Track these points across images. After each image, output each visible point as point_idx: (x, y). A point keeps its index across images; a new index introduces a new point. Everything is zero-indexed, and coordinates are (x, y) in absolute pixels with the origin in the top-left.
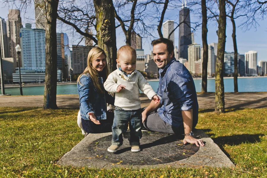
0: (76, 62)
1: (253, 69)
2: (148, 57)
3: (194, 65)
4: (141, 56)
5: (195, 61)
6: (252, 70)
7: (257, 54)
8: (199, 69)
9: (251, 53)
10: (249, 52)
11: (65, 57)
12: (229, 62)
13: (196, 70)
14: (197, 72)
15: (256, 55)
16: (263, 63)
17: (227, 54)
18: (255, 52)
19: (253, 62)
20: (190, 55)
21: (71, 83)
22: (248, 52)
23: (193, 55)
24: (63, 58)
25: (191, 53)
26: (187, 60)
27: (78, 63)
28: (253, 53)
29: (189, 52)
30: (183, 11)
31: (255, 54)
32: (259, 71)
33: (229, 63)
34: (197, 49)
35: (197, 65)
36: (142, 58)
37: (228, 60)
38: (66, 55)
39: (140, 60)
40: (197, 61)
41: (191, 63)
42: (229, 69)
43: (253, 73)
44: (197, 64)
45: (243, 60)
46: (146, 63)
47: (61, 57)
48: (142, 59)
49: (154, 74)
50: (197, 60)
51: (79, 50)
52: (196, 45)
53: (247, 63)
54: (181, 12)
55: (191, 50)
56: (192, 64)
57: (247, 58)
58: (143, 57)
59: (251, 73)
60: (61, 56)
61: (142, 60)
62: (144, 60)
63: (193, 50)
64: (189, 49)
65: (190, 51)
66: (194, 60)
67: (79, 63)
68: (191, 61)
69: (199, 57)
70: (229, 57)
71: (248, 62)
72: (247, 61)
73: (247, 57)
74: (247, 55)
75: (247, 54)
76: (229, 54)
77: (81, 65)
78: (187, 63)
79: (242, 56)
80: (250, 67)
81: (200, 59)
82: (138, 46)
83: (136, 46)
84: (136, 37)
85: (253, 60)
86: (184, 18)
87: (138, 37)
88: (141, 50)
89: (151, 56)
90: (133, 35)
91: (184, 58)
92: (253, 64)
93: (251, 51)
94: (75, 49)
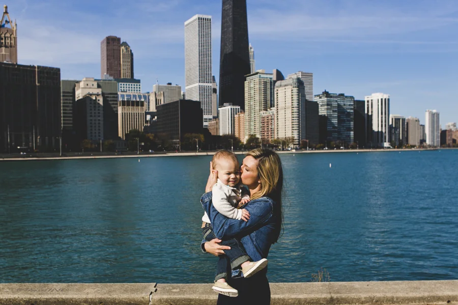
1: (382, 132)
2: (152, 98)
3: (258, 120)
4: (135, 96)
5: (260, 110)
6: (380, 134)
7: (388, 100)
8: (270, 129)
9: (376, 97)
10: (373, 95)
12: (336, 115)
13: (262, 133)
14: (266, 137)
15: (386, 103)
16: (395, 119)
17: (331, 97)
18: (386, 96)
19: (382, 118)
20: (250, 98)
22: (371, 95)
23: (257, 98)
25: (252, 92)
26: (243, 108)
28: (382, 98)
29: (246, 89)
31: (385, 99)
32: (393, 136)
33: (334, 117)
34: (265, 83)
35: (266, 121)
36: (138, 100)
37: (334, 111)
39: (133, 105)
40: (265, 112)
41: (253, 115)
42: (335, 132)
43: (382, 141)
44: (266, 119)
45: (361, 112)
46: (147, 113)
48: (137, 102)
49: (173, 138)
50: (267, 110)
52: (262, 76)
53: (370, 118)
55: (252, 86)
56: (253, 119)
57: (368, 108)
58: (140, 97)
59: (378, 141)
61: (138, 105)
62: (142, 105)
63: (257, 86)
64: (246, 83)
65: (250, 88)
66: (257, 108)
68: (253, 111)
69: (269, 102)
70: (335, 104)
71: (372, 115)
72: (370, 114)
73: (368, 105)
74: (368, 102)
75: (370, 99)
76: (334, 97)
78: (242, 115)
79: (360, 104)
80: (375, 128)
81: (272, 105)
82: (124, 71)
83: (120, 71)
84: (120, 50)
85: (382, 114)
86: (233, 12)
87: (125, 51)
88: (132, 80)
89: (160, 95)
90: (113, 44)
91: (234, 105)
92: (382, 122)
93: (377, 94)
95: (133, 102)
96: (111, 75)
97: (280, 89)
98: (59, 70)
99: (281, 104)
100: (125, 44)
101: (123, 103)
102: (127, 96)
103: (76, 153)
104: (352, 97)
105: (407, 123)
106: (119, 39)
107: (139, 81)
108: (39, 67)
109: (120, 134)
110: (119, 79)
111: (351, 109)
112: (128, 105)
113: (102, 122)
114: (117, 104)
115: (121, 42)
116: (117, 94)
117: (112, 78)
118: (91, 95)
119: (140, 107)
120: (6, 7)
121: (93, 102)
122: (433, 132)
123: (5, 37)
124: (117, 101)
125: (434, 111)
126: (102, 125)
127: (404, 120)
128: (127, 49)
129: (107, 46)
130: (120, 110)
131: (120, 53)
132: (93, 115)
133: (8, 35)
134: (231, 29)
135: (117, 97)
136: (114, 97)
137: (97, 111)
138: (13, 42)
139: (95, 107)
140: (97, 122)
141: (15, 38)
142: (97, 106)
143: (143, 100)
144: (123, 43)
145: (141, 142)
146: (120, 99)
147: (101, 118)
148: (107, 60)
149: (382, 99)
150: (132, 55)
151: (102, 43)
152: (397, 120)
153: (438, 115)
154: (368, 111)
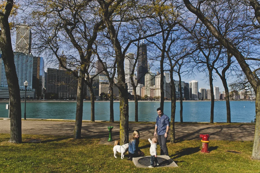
0: (50, 83)
1: (195, 94)
3: (149, 90)
5: (150, 86)
7: (198, 82)
8: (153, 93)
9: (193, 82)
10: (192, 81)
11: (40, 77)
12: (177, 88)
13: (151, 94)
14: (152, 96)
15: (197, 84)
17: (176, 82)
18: (197, 81)
19: (195, 89)
20: (147, 82)
21: (44, 101)
23: (149, 82)
24: (38, 79)
25: (147, 80)
26: (144, 85)
29: (145, 79)
30: (141, 46)
32: (200, 96)
34: (152, 76)
36: (107, 82)
38: (41, 76)
40: (152, 87)
41: (147, 88)
42: (177, 94)
43: (195, 98)
44: (152, 89)
45: (187, 87)
47: (37, 78)
51: (53, 72)
52: (151, 74)
53: (191, 89)
57: (190, 86)
60: (37, 76)
62: (108, 84)
63: (149, 78)
64: (145, 76)
65: (147, 78)
68: (147, 86)
69: (153, 83)
70: (177, 84)
72: (191, 88)
74: (190, 83)
75: (191, 82)
77: (54, 85)
78: (144, 88)
79: (187, 84)
80: (193, 93)
81: (154, 85)
85: (195, 88)
86: (142, 51)
91: (141, 84)
92: (195, 91)
93: (194, 81)
94: (49, 71)
95: (105, 83)
97: (157, 79)
99: (157, 84)
101: (101, 83)
102: (103, 80)
104: (184, 82)
105: (207, 91)
111: (183, 86)
112: (103, 84)
114: (99, 84)
116: (99, 80)
120: (63, 51)
122: (217, 94)
124: (99, 82)
125: (217, 87)
127: (205, 90)
129: (98, 63)
130: (100, 86)
145: (105, 96)
148: (98, 68)
149: (195, 82)
152: (203, 90)
153: (219, 88)
154: (190, 87)
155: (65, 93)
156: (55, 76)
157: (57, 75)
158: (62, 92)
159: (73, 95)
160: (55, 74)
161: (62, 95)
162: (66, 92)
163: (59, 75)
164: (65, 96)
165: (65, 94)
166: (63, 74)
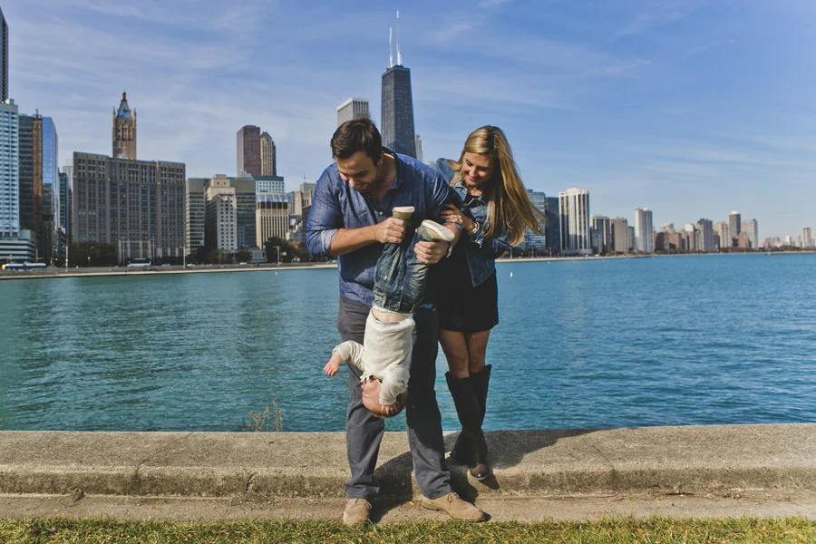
0: (84, 207)
1: (581, 236)
2: (298, 199)
4: (277, 197)
6: (578, 240)
7: (588, 195)
9: (573, 192)
10: (569, 190)
11: (44, 192)
15: (584, 200)
16: (598, 220)
18: (583, 192)
19: (580, 218)
21: (69, 272)
24: (37, 195)
27: (90, 208)
28: (579, 193)
30: (393, 74)
31: (584, 195)
32: (595, 240)
36: (281, 201)
38: (49, 185)
39: (274, 207)
43: (581, 247)
45: (554, 212)
46: (291, 217)
47: (32, 191)
48: (279, 204)
51: (94, 169)
53: (566, 219)
54: (388, 77)
57: (563, 207)
58: (283, 198)
59: (576, 248)
60: (32, 186)
61: (280, 207)
62: (286, 207)
67: (94, 209)
71: (568, 216)
72: (565, 213)
73: (562, 203)
74: (562, 198)
75: (564, 196)
77: (100, 215)
79: (553, 202)
80: (572, 232)
82: (265, 167)
83: (260, 166)
84: (260, 142)
85: (580, 214)
86: (395, 94)
87: (266, 143)
88: (274, 177)
89: (307, 195)
90: (251, 136)
92: (580, 223)
93: (574, 189)
94: (82, 164)
95: (274, 204)
96: (248, 172)
98: (184, 165)
100: (266, 135)
101: (263, 205)
102: (268, 196)
103: (203, 266)
104: (543, 194)
105: (613, 226)
106: (258, 129)
107: (282, 179)
108: (160, 162)
109: (259, 243)
110: (258, 177)
112: (269, 207)
113: (235, 228)
114: (255, 206)
115: (261, 133)
116: (254, 194)
117: (249, 175)
118: (222, 195)
119: (282, 210)
120: (124, 94)
121: (224, 204)
122: (644, 234)
123: (123, 129)
124: (254, 202)
125: (645, 209)
126: (235, 232)
127: (608, 221)
128: (268, 140)
129: (244, 137)
130: (258, 213)
131: (260, 145)
132: (225, 219)
133: (126, 126)
134: (392, 114)
135: (254, 198)
136: (251, 198)
137: (229, 215)
138: (131, 134)
139: (227, 209)
140: (230, 228)
141: (134, 130)
142: (230, 208)
143: (286, 201)
144: (264, 133)
145: (282, 251)
146: (259, 200)
147: (235, 223)
148: (245, 154)
149: (579, 196)
150: (274, 148)
151: (238, 133)
152: (600, 221)
153: (650, 213)
154: (563, 210)
155: (141, 242)
156: (104, 183)
157: (111, 178)
158: (131, 240)
159: (169, 250)
160: (102, 173)
161: (129, 250)
162: (144, 239)
163: (118, 178)
164: (141, 251)
165: (141, 246)
166: (130, 172)
